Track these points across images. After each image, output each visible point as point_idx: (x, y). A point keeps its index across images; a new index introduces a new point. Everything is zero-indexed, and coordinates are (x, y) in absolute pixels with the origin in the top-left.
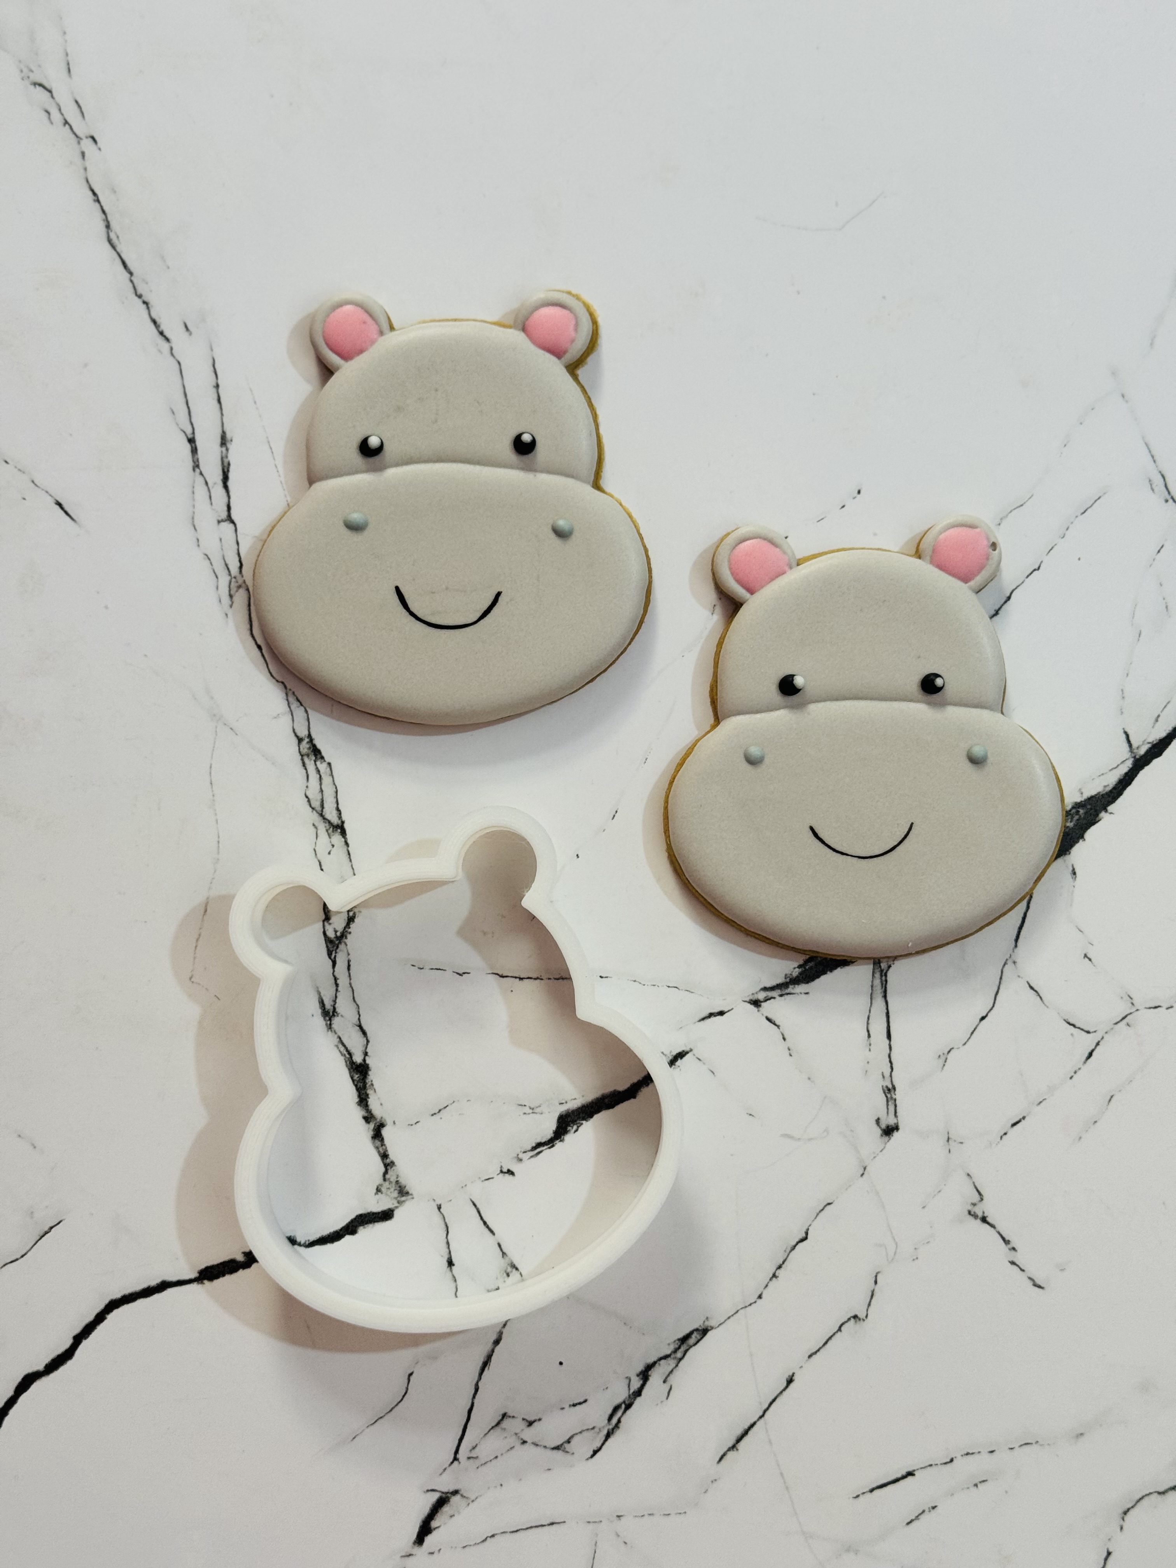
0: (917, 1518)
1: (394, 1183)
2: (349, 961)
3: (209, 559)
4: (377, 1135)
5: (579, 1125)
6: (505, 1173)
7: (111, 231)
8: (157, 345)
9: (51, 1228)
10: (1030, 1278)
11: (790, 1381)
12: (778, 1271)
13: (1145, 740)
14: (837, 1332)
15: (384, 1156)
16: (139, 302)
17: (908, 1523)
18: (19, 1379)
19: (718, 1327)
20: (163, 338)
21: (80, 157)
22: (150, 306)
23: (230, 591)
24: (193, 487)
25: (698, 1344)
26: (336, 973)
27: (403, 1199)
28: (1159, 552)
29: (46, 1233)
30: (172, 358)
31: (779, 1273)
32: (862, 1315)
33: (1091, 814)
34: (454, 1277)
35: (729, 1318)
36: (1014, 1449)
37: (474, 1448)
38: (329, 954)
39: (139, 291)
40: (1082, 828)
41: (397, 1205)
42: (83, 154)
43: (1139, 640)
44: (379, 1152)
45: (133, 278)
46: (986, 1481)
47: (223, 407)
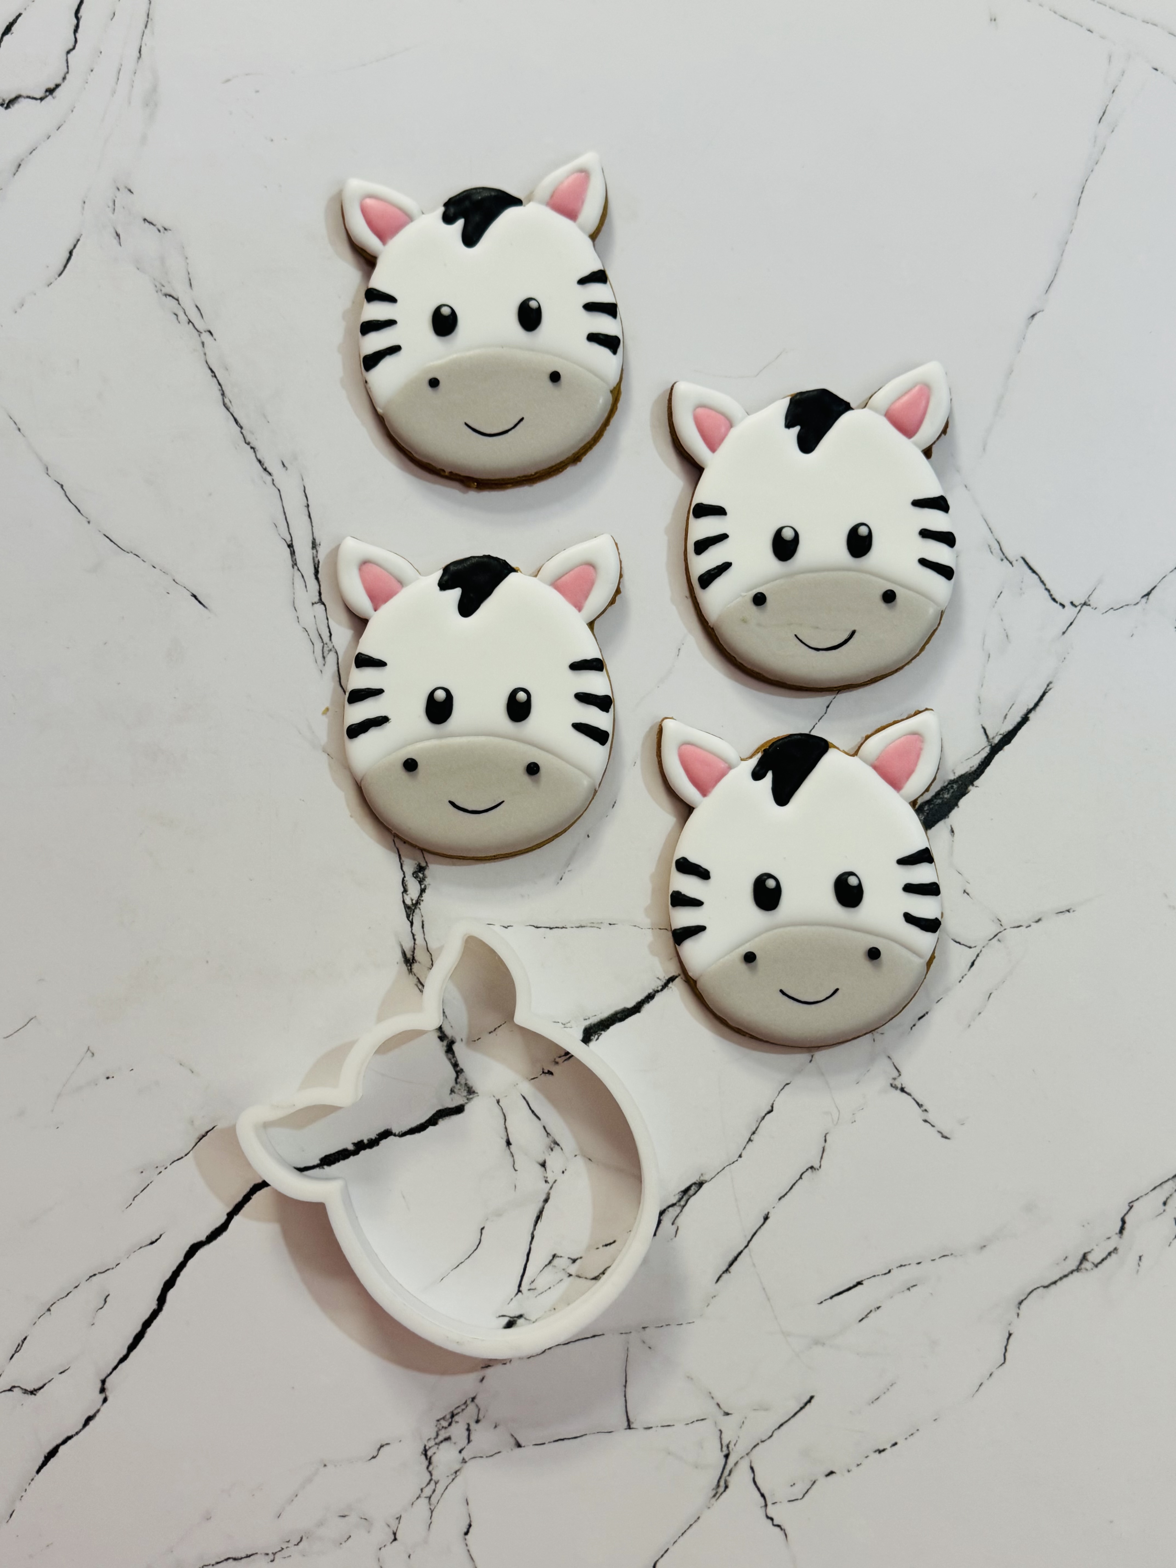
0: (866, 1316)
1: (463, 1086)
2: (423, 922)
3: (307, 631)
4: (450, 1050)
5: (599, 1035)
6: (546, 1073)
7: (226, 398)
8: (262, 478)
9: (207, 1132)
10: (939, 1132)
11: (766, 1218)
12: (753, 1136)
13: (997, 733)
14: (799, 1179)
15: (455, 1065)
16: (248, 447)
17: (860, 1321)
18: (187, 1248)
19: (710, 1180)
20: (267, 473)
21: (201, 345)
22: (256, 450)
23: (323, 653)
24: (293, 580)
25: (697, 1194)
26: (413, 931)
27: (471, 1096)
28: (999, 596)
29: (204, 1136)
31: (754, 1137)
32: (816, 1166)
33: (962, 788)
34: (511, 1153)
35: (718, 1173)
36: (936, 1261)
37: (532, 1282)
38: (408, 917)
39: (248, 440)
40: (956, 798)
41: (466, 1101)
42: (203, 343)
43: (988, 660)
44: (451, 1063)
45: (242, 431)
46: (916, 1285)
47: (313, 521)
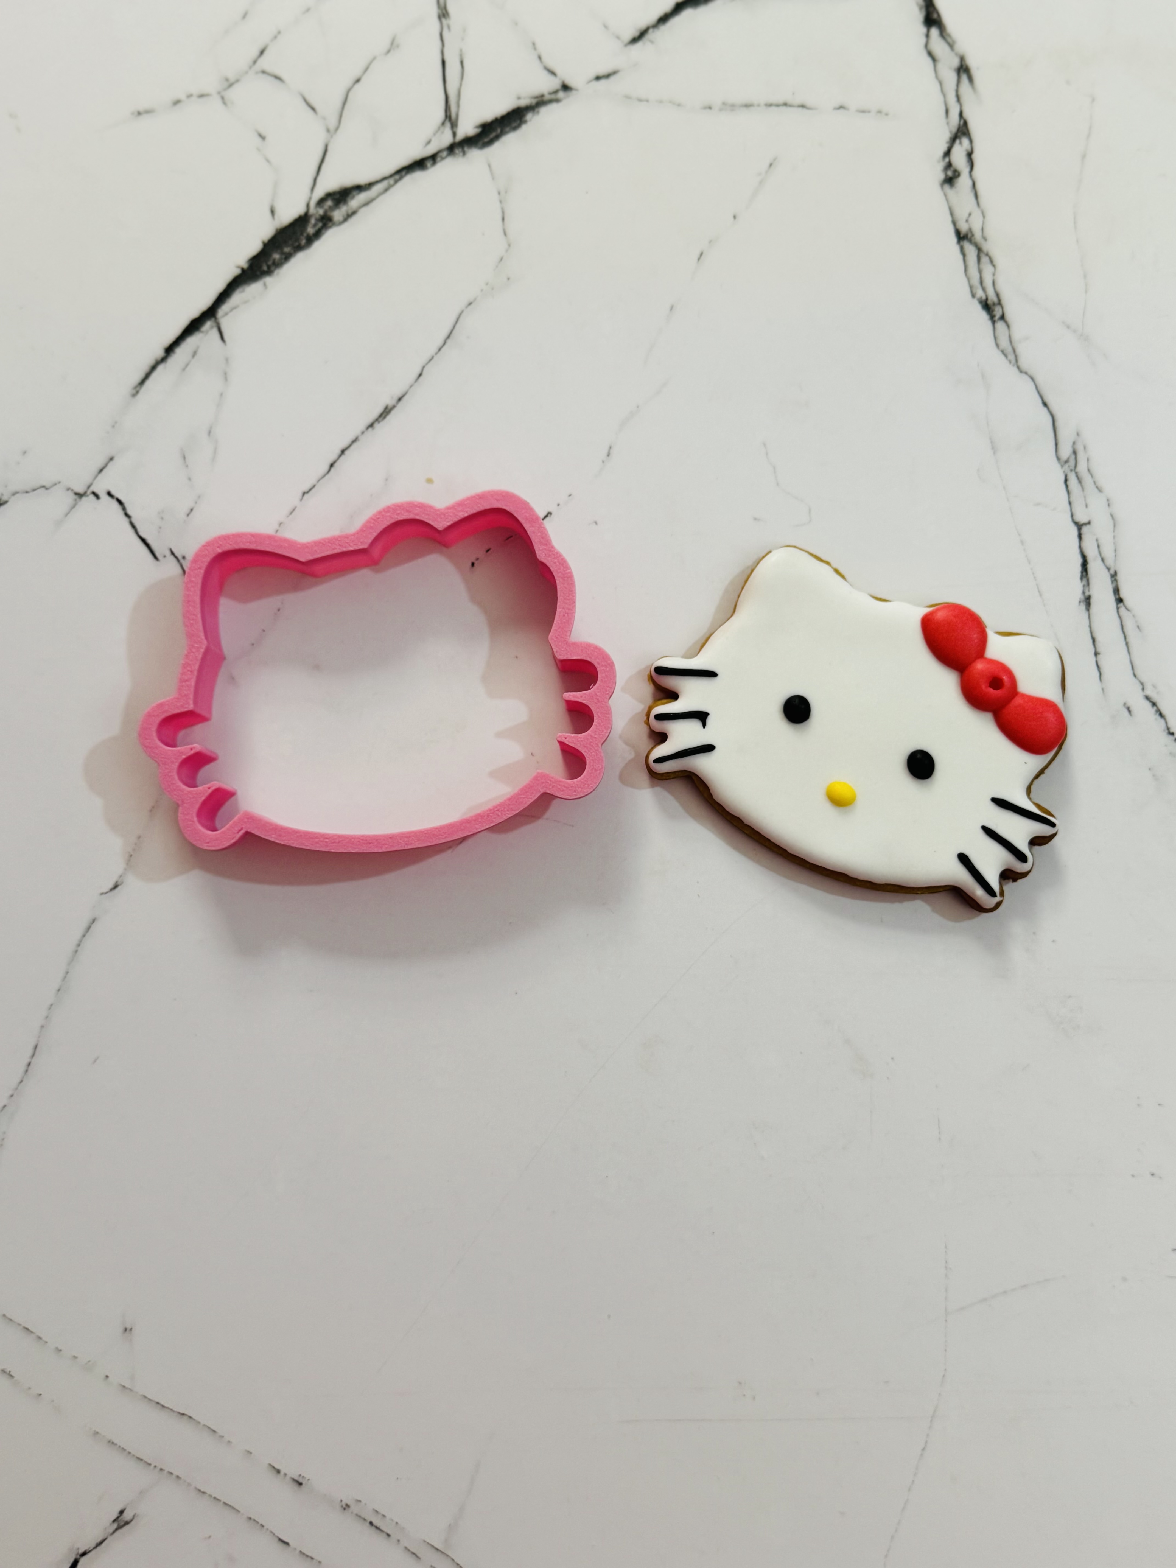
2: (947, 117)
3: (1097, 487)
8: (1158, 693)
13: (206, 334)
20: (1152, 700)
22: (1167, 731)
23: (1076, 458)
24: (1115, 556)
26: (959, 106)
30: (1142, 680)
33: (257, 266)
38: (966, 123)
40: (265, 253)
43: (211, 427)
47: (1090, 634)
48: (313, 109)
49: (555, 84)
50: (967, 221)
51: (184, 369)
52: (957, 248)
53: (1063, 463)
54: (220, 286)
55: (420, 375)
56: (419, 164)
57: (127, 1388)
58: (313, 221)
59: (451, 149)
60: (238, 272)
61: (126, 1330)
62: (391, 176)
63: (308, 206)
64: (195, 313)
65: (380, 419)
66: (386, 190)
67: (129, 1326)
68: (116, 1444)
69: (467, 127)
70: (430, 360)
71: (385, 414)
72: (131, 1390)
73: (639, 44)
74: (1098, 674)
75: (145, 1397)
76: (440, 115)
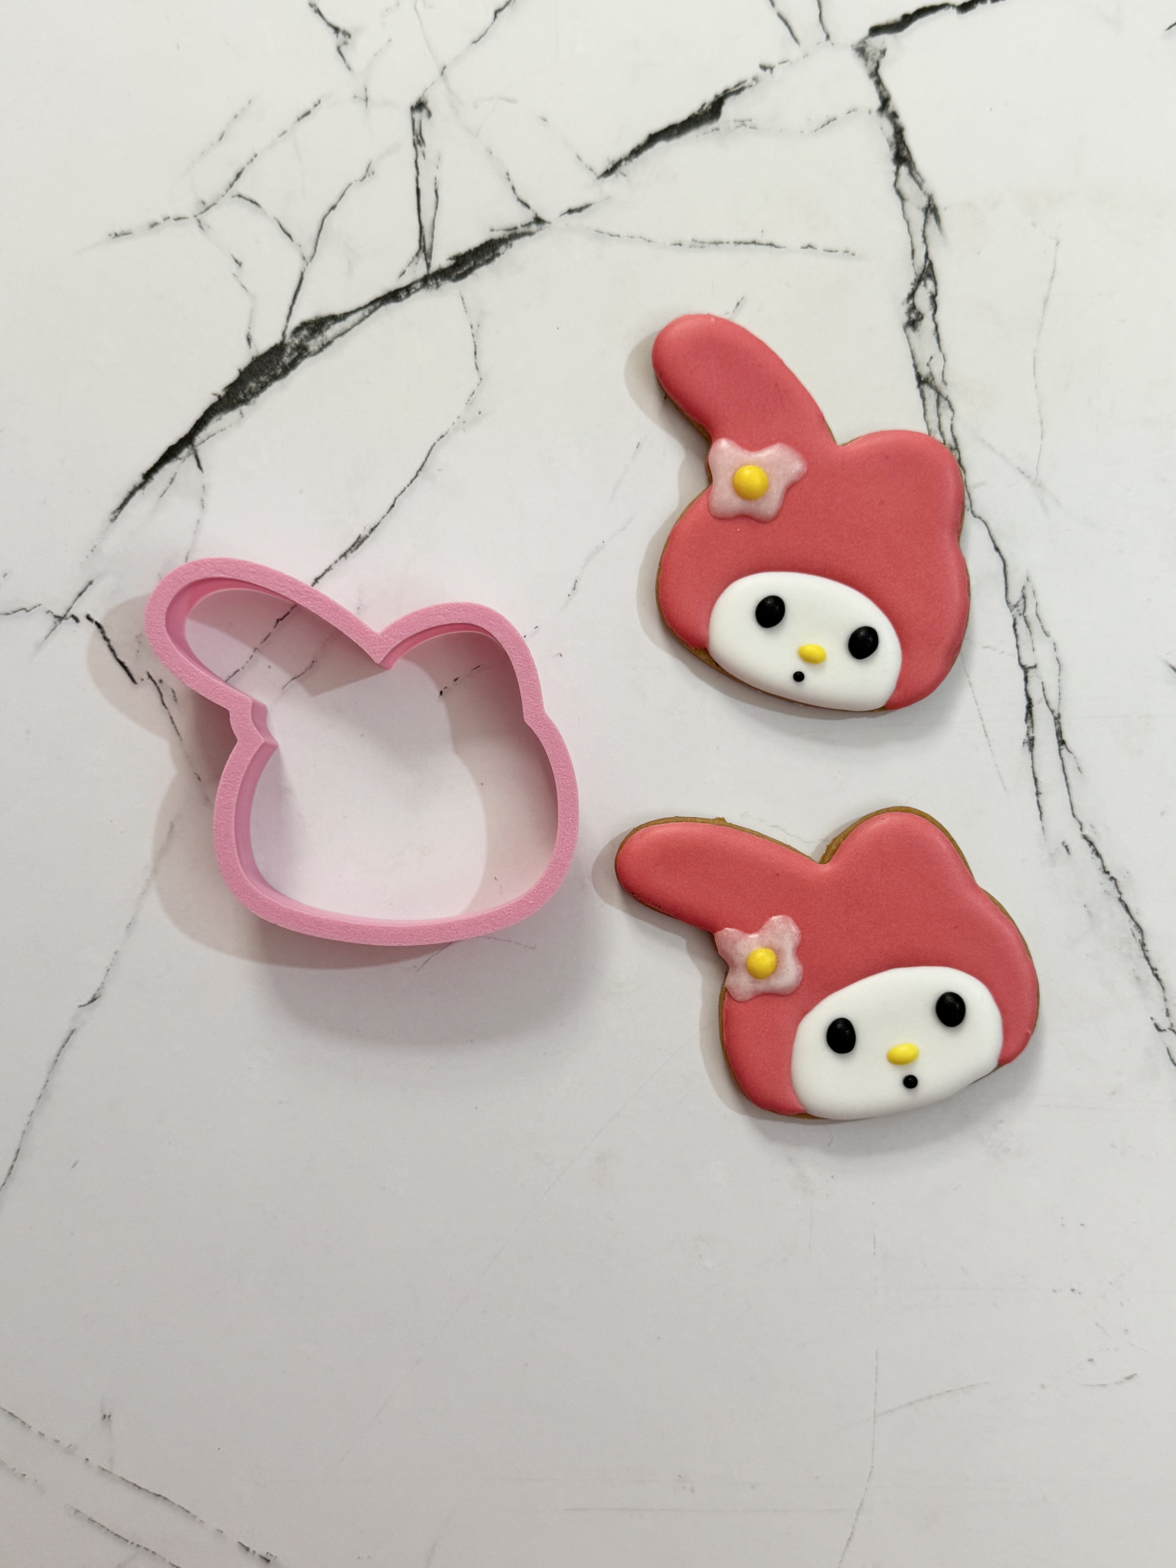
1: (869, 58)
2: (913, 257)
3: (1045, 632)
4: (885, 101)
5: (701, 111)
6: (768, 67)
7: (1140, 940)
8: (1095, 833)
13: (184, 461)
15: (879, 83)
16: (1112, 874)
20: (1090, 840)
21: (1170, 1012)
22: (1103, 870)
23: (1025, 603)
24: (1060, 699)
26: (925, 246)
27: (861, 46)
30: (1082, 820)
33: (232, 394)
38: (931, 264)
39: (1112, 883)
40: (242, 380)
41: (866, 38)
42: (1168, 1014)
44: (884, 86)
45: (1119, 896)
47: (1032, 774)
48: (289, 236)
49: (528, 216)
50: (928, 365)
51: (161, 496)
52: (917, 391)
53: (1012, 608)
54: (197, 413)
55: (393, 506)
56: (393, 296)
57: (106, 1471)
58: (289, 350)
59: (425, 281)
60: (215, 399)
61: (105, 1417)
62: (366, 306)
63: (284, 334)
64: (172, 440)
65: (353, 549)
66: (361, 321)
67: (108, 1414)
68: (96, 1522)
69: (441, 260)
70: (402, 492)
71: (358, 543)
72: (110, 1473)
73: (612, 177)
74: (1039, 813)
75: (123, 1479)
76: (415, 246)
